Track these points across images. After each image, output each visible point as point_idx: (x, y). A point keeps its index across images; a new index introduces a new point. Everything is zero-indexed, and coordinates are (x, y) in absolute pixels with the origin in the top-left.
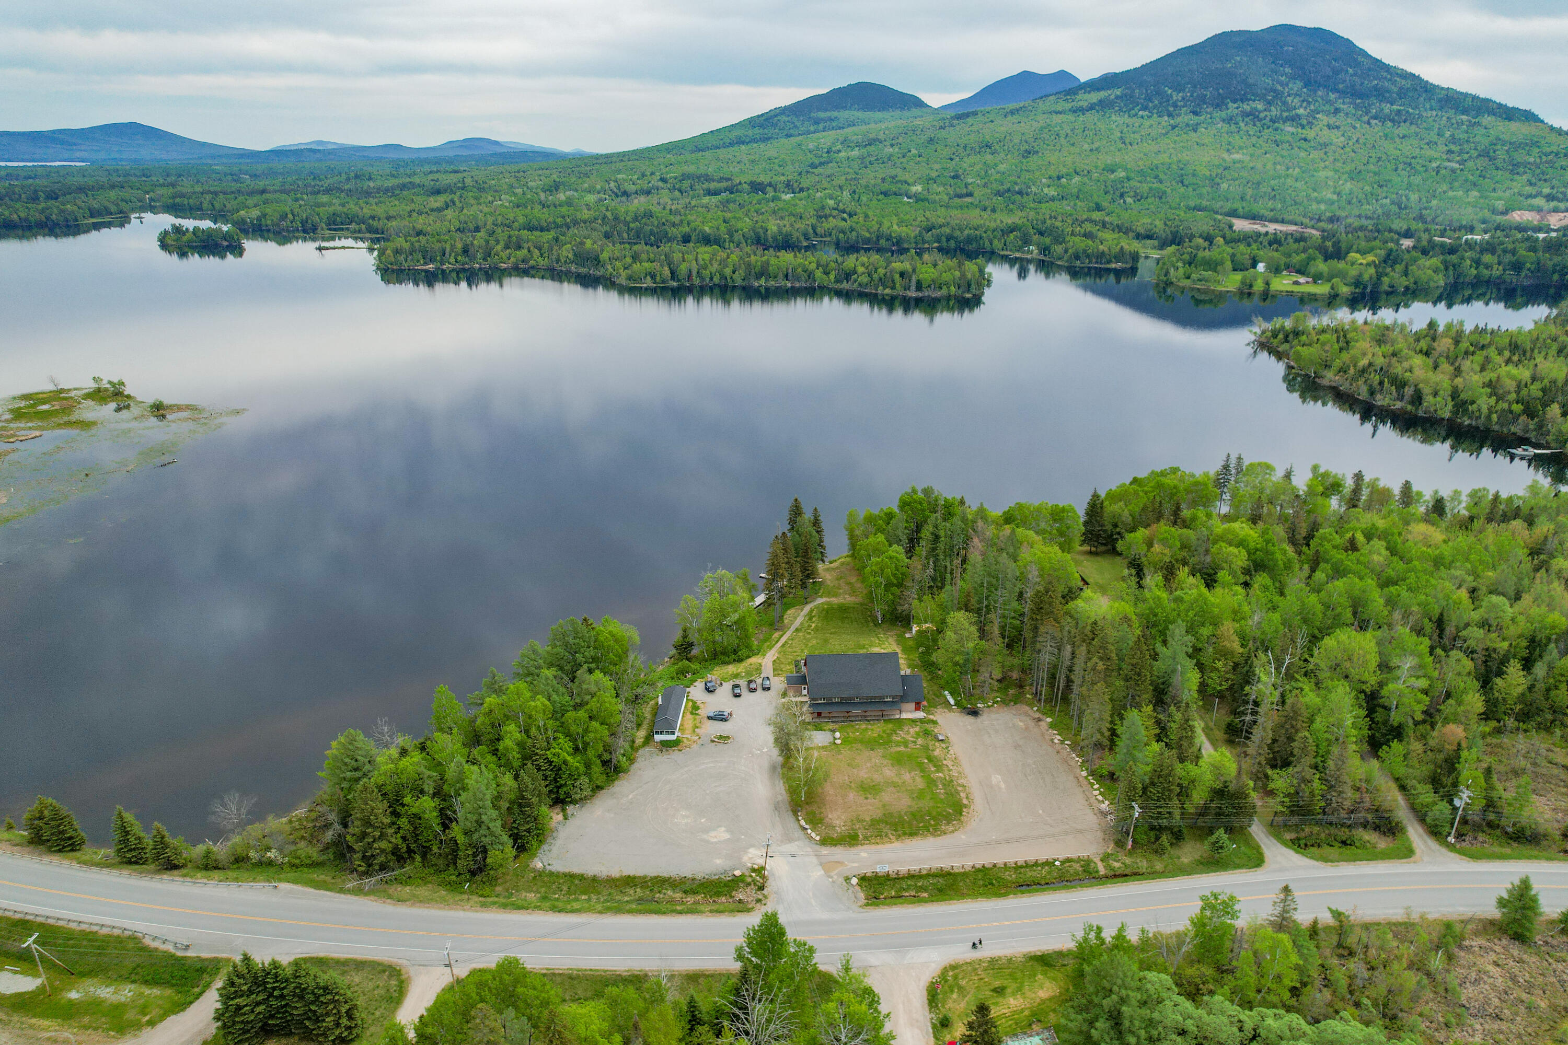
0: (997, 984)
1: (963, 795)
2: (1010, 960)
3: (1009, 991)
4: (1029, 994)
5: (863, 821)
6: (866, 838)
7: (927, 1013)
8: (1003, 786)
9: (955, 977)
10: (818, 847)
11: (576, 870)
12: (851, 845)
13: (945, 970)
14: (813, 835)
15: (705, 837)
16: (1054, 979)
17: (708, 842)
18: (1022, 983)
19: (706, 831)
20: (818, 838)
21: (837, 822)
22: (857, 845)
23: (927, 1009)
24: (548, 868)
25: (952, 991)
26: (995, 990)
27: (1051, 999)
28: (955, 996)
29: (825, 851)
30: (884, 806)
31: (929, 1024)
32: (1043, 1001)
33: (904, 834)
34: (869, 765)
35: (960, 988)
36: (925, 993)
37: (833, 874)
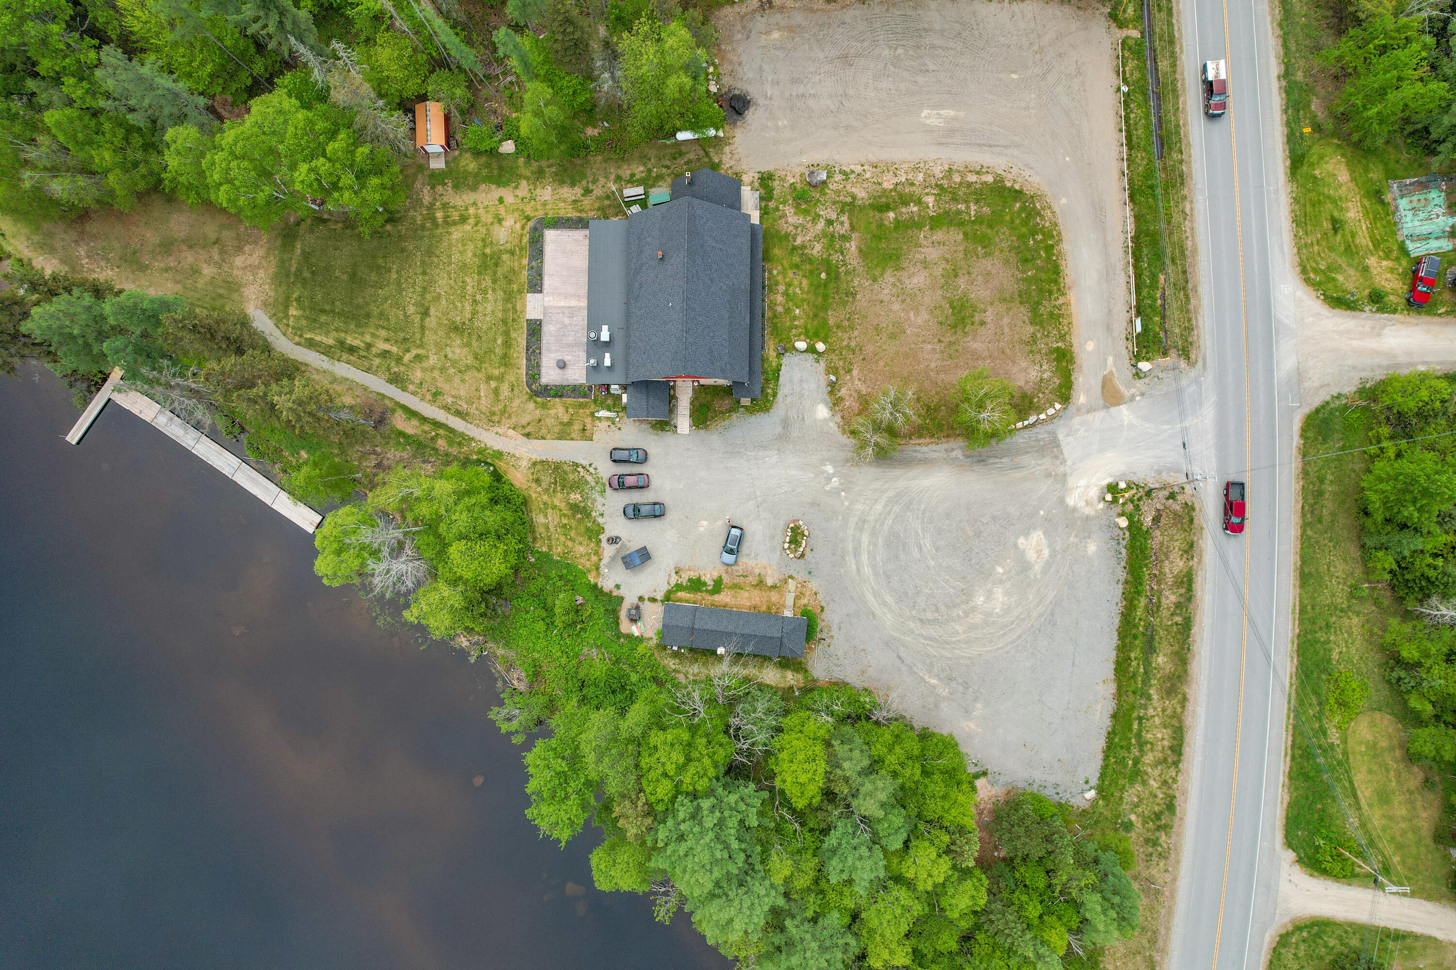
0: (1327, 225)
1: (972, 178)
2: (1296, 200)
3: (1336, 214)
4: (1342, 192)
5: (1034, 336)
6: (1062, 337)
7: (1364, 315)
8: (949, 113)
9: (1316, 271)
10: (1072, 408)
11: (1101, 743)
12: (1071, 361)
13: (1307, 281)
14: (1051, 411)
15: (1037, 568)
16: (1321, 157)
17: (1048, 565)
18: (1328, 197)
19: (1025, 567)
20: (1058, 406)
21: (1034, 374)
22: (1071, 353)
23: (1358, 313)
24: (1094, 781)
25: (1334, 279)
26: (1335, 230)
27: (1352, 171)
28: (1340, 278)
29: (1081, 398)
30: (1003, 300)
31: (1378, 315)
32: (1354, 179)
33: (1056, 282)
34: (896, 307)
35: (1329, 268)
36: (1337, 311)
37: (1127, 393)
